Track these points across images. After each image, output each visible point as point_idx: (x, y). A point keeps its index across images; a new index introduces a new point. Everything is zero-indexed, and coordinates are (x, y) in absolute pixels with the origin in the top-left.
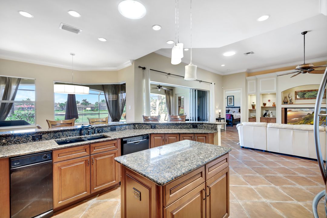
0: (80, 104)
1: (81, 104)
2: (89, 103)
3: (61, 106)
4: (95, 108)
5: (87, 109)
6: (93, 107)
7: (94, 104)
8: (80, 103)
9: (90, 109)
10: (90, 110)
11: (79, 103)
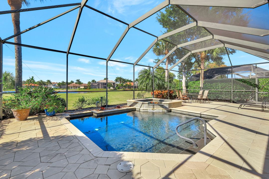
0: (74, 83)
1: (76, 84)
3: (59, 85)
4: (88, 87)
5: (81, 87)
6: (86, 86)
9: (83, 87)
10: (83, 89)
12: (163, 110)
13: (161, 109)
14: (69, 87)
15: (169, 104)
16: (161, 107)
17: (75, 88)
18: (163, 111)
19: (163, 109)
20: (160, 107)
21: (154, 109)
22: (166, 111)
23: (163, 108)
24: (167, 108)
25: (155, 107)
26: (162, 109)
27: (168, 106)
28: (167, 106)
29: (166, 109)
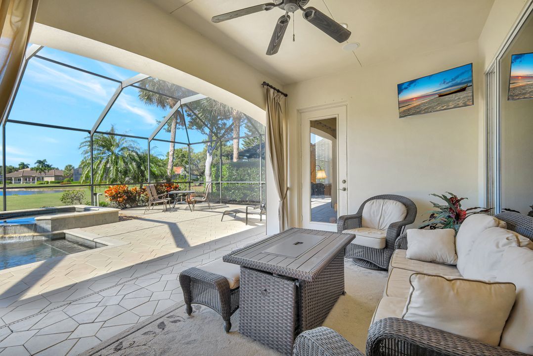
0: (29, 169)
1: (33, 170)
2: (52, 167)
4: (64, 177)
5: (46, 179)
6: (62, 176)
7: (63, 169)
8: (30, 167)
9: (53, 179)
10: (52, 182)
11: (28, 167)
12: (34, 236)
13: (27, 234)
14: (11, 179)
15: (53, 220)
16: (30, 231)
17: (29, 180)
18: (35, 239)
19: (36, 234)
20: (26, 230)
21: (7, 236)
22: (43, 238)
23: (35, 231)
24: (48, 231)
25: (11, 230)
26: (32, 234)
27: (50, 226)
28: (48, 227)
29: (45, 234)
